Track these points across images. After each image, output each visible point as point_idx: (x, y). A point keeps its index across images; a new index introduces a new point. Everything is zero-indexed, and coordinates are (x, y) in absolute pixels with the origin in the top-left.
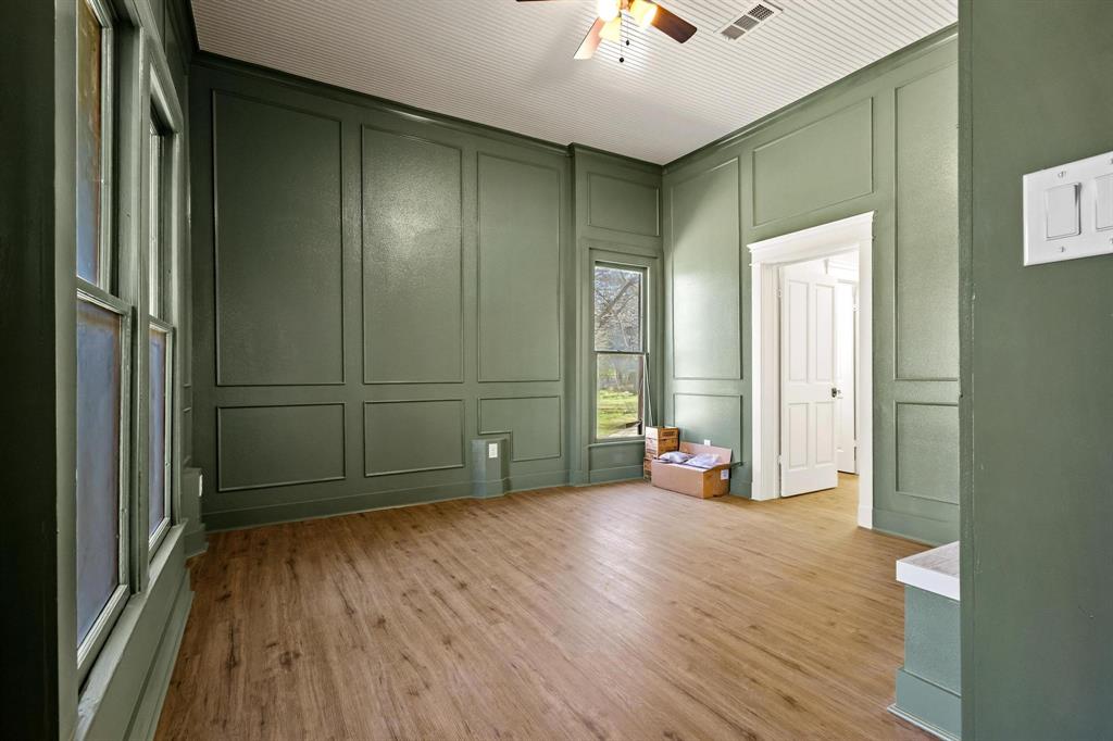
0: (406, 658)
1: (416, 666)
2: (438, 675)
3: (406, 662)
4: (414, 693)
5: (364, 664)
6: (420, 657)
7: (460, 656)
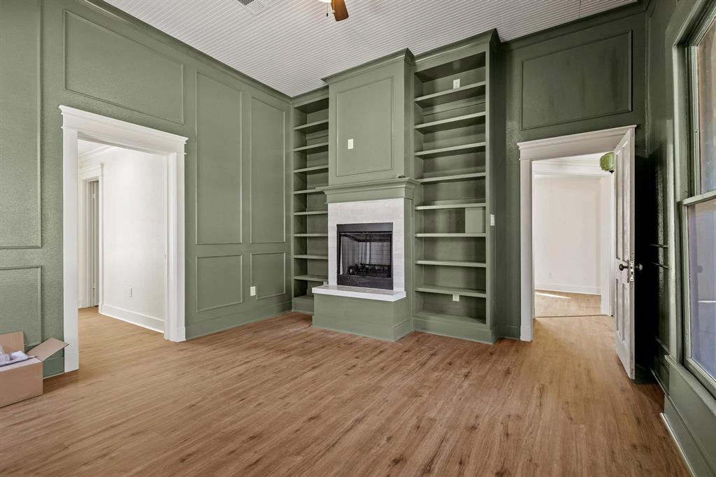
0: (507, 435)
1: (506, 427)
2: (499, 416)
3: (509, 433)
4: (519, 417)
5: (536, 448)
6: (499, 429)
7: (477, 417)
